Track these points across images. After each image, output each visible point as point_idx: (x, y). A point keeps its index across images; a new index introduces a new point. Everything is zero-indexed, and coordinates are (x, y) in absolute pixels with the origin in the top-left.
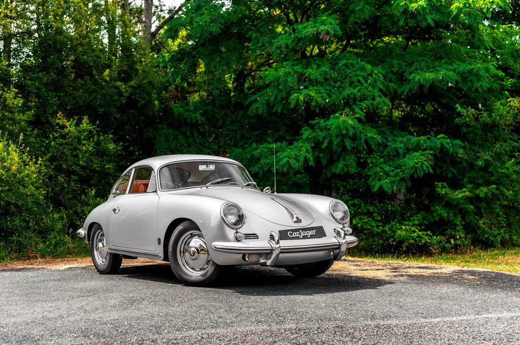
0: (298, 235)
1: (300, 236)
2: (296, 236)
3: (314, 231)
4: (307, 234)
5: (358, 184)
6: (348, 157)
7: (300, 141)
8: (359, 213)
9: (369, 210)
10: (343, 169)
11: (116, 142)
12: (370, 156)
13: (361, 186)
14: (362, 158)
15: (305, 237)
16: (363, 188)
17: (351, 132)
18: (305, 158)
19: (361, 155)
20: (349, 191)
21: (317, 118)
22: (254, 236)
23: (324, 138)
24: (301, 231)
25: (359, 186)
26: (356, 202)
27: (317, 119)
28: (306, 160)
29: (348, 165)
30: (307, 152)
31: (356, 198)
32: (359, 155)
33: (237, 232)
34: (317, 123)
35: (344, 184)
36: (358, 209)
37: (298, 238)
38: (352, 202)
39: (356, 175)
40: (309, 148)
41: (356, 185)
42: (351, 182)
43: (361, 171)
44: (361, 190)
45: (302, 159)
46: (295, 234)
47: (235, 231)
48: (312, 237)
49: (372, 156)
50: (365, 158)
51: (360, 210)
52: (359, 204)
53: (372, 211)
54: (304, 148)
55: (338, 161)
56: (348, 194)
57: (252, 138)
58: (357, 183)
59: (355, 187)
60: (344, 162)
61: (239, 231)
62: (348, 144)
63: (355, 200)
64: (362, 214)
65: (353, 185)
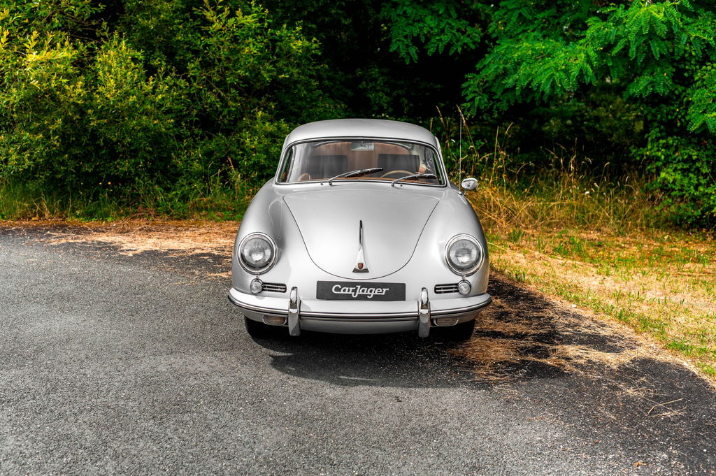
0: (350, 292)
1: (353, 293)
2: (346, 292)
3: (385, 290)
4: (369, 293)
5: (676, 114)
6: (659, 69)
7: (581, 41)
8: (675, 159)
9: (690, 156)
10: (646, 88)
11: (307, 33)
12: (700, 68)
13: (680, 117)
14: (687, 71)
15: (363, 298)
16: (683, 120)
17: (662, 30)
18: (581, 71)
19: (685, 65)
20: (661, 122)
21: (612, 4)
22: (280, 288)
23: (618, 38)
24: (359, 287)
25: (676, 117)
26: (671, 142)
27: (613, 6)
28: (582, 73)
29: (656, 82)
30: (588, 60)
31: (672, 136)
32: (682, 66)
34: (613, 11)
35: (653, 111)
36: (674, 153)
37: (348, 298)
38: (664, 141)
39: (674, 98)
40: (592, 53)
41: (672, 115)
42: (665, 109)
43: (684, 91)
44: (679, 124)
45: (575, 72)
47: (255, 277)
48: (376, 298)
49: (704, 67)
50: (692, 71)
51: (677, 154)
52: (675, 144)
53: (694, 157)
54: (583, 55)
55: (640, 75)
56: (659, 127)
57: (536, 22)
58: (674, 111)
59: (670, 117)
60: (650, 78)
62: (656, 49)
63: (669, 138)
64: (679, 161)
65: (668, 114)
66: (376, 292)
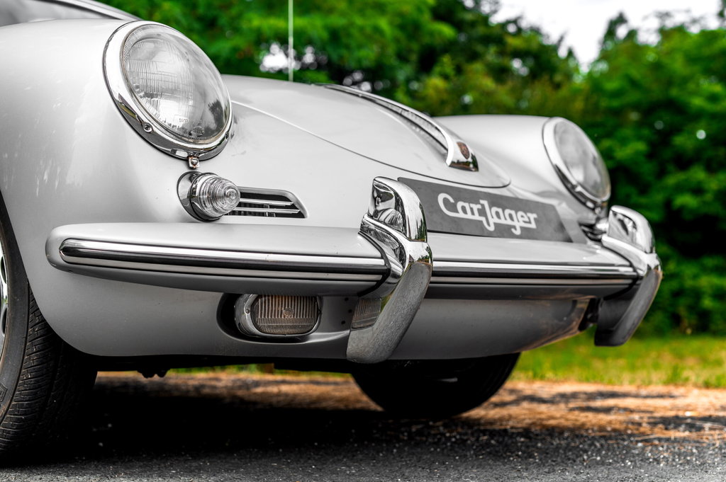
0: (477, 217)
1: (483, 219)
2: (469, 216)
3: (533, 216)
4: (509, 222)
33: (192, 176)
37: (478, 230)
46: (464, 209)
47: (182, 168)
61: (201, 168)
66: (520, 221)
